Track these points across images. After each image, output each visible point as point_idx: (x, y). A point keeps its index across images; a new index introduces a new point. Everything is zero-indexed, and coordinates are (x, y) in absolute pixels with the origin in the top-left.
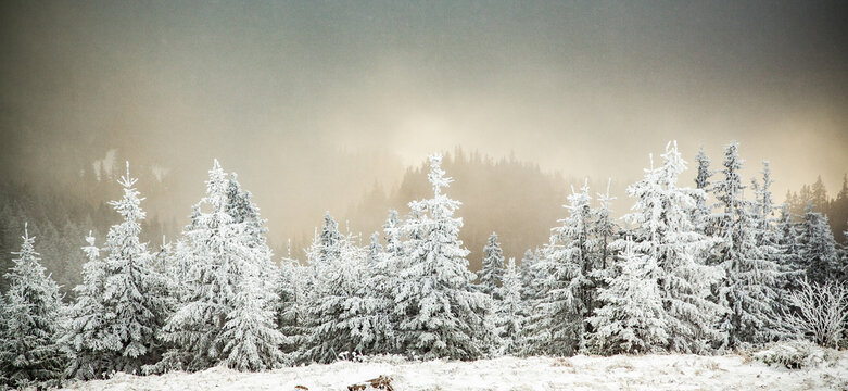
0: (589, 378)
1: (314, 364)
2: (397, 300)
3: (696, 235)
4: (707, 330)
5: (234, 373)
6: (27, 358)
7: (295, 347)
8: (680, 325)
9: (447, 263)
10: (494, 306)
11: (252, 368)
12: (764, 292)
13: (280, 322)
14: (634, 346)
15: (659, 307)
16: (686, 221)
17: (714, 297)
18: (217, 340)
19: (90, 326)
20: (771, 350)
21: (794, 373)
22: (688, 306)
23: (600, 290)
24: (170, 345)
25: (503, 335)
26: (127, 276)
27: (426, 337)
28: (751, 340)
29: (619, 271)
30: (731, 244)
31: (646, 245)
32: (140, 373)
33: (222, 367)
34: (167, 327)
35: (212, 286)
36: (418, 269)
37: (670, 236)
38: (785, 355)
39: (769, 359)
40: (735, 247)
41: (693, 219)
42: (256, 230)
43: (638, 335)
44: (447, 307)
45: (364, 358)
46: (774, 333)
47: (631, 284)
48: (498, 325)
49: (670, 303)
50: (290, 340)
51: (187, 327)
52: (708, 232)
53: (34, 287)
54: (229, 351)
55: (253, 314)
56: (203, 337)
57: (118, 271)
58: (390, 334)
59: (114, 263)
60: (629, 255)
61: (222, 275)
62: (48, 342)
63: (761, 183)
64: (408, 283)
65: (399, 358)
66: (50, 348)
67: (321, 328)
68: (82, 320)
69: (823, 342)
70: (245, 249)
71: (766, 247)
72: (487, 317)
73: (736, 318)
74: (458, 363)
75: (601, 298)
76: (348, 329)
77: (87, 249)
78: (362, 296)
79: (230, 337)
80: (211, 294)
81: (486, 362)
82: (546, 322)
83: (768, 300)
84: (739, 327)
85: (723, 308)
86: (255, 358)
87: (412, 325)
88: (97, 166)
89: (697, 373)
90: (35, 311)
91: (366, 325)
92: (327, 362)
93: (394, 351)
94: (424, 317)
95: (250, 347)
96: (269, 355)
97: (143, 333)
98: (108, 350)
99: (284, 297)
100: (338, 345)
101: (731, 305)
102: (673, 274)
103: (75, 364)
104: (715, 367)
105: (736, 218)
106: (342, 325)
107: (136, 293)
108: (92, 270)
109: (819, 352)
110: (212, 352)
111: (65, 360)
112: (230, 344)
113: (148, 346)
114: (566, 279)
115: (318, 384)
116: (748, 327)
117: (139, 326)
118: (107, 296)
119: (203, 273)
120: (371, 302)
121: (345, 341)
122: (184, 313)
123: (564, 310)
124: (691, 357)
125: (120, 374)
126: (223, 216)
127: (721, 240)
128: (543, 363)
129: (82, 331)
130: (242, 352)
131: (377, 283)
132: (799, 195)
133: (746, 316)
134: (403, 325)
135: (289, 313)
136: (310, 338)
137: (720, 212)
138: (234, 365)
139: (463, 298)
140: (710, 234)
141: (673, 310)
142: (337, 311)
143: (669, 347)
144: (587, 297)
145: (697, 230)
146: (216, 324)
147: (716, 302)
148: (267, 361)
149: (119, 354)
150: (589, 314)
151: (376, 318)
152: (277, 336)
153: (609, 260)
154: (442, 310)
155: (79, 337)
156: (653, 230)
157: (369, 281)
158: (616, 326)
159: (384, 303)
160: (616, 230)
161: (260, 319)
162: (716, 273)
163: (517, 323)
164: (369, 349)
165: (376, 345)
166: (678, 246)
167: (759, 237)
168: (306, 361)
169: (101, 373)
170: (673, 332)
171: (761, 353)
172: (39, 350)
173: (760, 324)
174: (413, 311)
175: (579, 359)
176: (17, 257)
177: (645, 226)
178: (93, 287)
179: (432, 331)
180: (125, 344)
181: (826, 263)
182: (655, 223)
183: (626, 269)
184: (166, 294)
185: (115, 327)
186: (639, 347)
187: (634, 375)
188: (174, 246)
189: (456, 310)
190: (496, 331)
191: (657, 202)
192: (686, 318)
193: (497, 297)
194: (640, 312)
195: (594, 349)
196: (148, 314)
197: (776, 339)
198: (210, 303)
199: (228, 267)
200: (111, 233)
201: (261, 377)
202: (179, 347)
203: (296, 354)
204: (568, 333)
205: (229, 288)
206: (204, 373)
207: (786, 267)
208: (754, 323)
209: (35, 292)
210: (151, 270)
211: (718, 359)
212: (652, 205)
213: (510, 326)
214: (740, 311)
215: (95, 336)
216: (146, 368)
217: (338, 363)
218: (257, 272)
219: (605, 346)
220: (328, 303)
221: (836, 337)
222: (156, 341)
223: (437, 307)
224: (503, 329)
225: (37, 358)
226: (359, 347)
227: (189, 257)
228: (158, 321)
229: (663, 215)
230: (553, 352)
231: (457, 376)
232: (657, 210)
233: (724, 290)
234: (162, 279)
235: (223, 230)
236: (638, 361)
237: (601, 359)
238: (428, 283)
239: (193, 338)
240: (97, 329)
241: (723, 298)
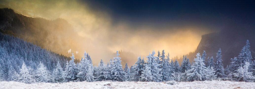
0: (140, 85)
1: (99, 81)
2: (111, 72)
3: (157, 64)
4: (159, 78)
5: (87, 82)
6: (58, 79)
7: (96, 78)
8: (154, 77)
9: (119, 67)
10: (126, 74)
11: (90, 81)
12: (168, 73)
13: (94, 75)
14: (147, 80)
15: (151, 74)
16: (156, 61)
18: (85, 77)
19: (67, 74)
20: (168, 82)
21: (172, 85)
22: (156, 74)
23: (142, 72)
24: (78, 78)
25: (127, 78)
26: (72, 67)
27: (115, 78)
28: (165, 80)
29: (145, 69)
30: (163, 65)
31: (149, 65)
32: (74, 82)
33: (85, 81)
34: (78, 75)
35: (84, 69)
36: (114, 68)
37: (153, 64)
38: (171, 82)
39: (168, 83)
40: (163, 66)
41: (157, 61)
42: (91, 61)
43: (148, 79)
44: (119, 74)
45: (106, 81)
46: (169, 79)
47: (147, 71)
48: (126, 76)
49: (153, 74)
50: (95, 77)
51: (81, 75)
52: (159, 63)
53: (59, 68)
54: (87, 79)
55: (90, 73)
56: (83, 77)
57: (71, 67)
58: (110, 77)
59: (70, 65)
60: (147, 66)
61: (86, 68)
62: (61, 76)
63: (168, 56)
64: (113, 70)
65: (111, 81)
66: (61, 77)
67: (100, 76)
68: (66, 73)
69: (177, 81)
70: (89, 64)
71: (168, 66)
72: (125, 75)
73: (163, 77)
74: (120, 82)
75: (142, 73)
76: (104, 76)
77: (67, 63)
78: (106, 71)
79: (87, 77)
80: (84, 70)
81: (124, 82)
82: (134, 76)
83: (168, 74)
84: (164, 78)
85: (161, 75)
86: (90, 80)
87: (113, 76)
88: (68, 51)
89: (157, 85)
90: (59, 72)
91: (107, 76)
92: (101, 81)
93: (111, 80)
94: (115, 75)
95: (90, 78)
96: (92, 80)
97: (74, 76)
98: (69, 78)
99: (95, 71)
100: (102, 78)
101: (163, 75)
102: (153, 70)
103: (65, 80)
104: (160, 84)
105: (164, 61)
106: (103, 76)
107: (73, 70)
108: (67, 66)
109: (176, 82)
110: (84, 79)
111: (63, 79)
112: (87, 78)
113: (75, 78)
114: (137, 70)
115: (99, 84)
116: (165, 78)
117: (74, 75)
118: (69, 70)
119: (83, 67)
120: (107, 72)
121: (104, 78)
122: (80, 73)
123: (137, 74)
124: (156, 82)
125: (71, 81)
126: (86, 59)
127: (161, 65)
128: (133, 83)
129: (66, 75)
130: (88, 79)
131: (108, 70)
132: (174, 58)
133: (165, 76)
134: (112, 76)
135: (95, 73)
136: (98, 77)
137: (161, 60)
138: (87, 81)
139: (121, 72)
140: (160, 64)
141: (153, 75)
142: (102, 74)
143: (152, 81)
144: (140, 73)
145: (158, 63)
146: (85, 74)
147: (160, 74)
148: (92, 81)
149: (71, 79)
150: (140, 75)
151: (108, 75)
152: (93, 77)
153: (144, 67)
154: (118, 74)
155: (65, 76)
156: (150, 63)
157: (107, 69)
158: (144, 77)
159: (109, 73)
160: (145, 63)
161: (91, 74)
162: (161, 70)
163: (129, 76)
164: (107, 79)
165: (108, 79)
166: (154, 65)
167: (167, 64)
168: (98, 81)
169: (68, 81)
170: (153, 78)
171: (167, 82)
172: (60, 78)
173: (167, 78)
174: (114, 74)
175: (139, 82)
176: (57, 64)
177: (149, 62)
178: (67, 69)
179: (116, 77)
180: (72, 77)
181: (178, 69)
182: (150, 62)
183: (146, 69)
184: (78, 70)
185: (70, 75)
186: (148, 81)
187: (147, 85)
188: (79, 64)
189: (120, 74)
190: (126, 77)
191: (151, 58)
192: (155, 76)
193: (127, 72)
194: (148, 75)
195: (141, 81)
196: (75, 73)
197: (170, 80)
198: (84, 72)
199: (86, 66)
200: (70, 61)
201: (91, 83)
202: (79, 78)
203: (96, 80)
204: (137, 78)
205: (86, 70)
206: (83, 82)
207: (171, 69)
208: (166, 78)
209: (59, 69)
210: (75, 67)
211: (161, 83)
213: (128, 77)
214: (164, 76)
215: (67, 76)
216: (75, 81)
217: (102, 81)
218: (91, 67)
219: (143, 80)
220: (101, 72)
221: (179, 80)
222: (76, 77)
223: (117, 74)
224: (127, 77)
225: (59, 79)
226: (106, 79)
227: (81, 65)
228: (76, 74)
229: (152, 61)
230: (135, 81)
231: (120, 84)
232: (151, 60)
233: (162, 72)
234: (77, 68)
235: (86, 61)
236: (148, 83)
237: (142, 82)
238: (116, 70)
239: (81, 77)
240: (68, 75)
241: (161, 74)
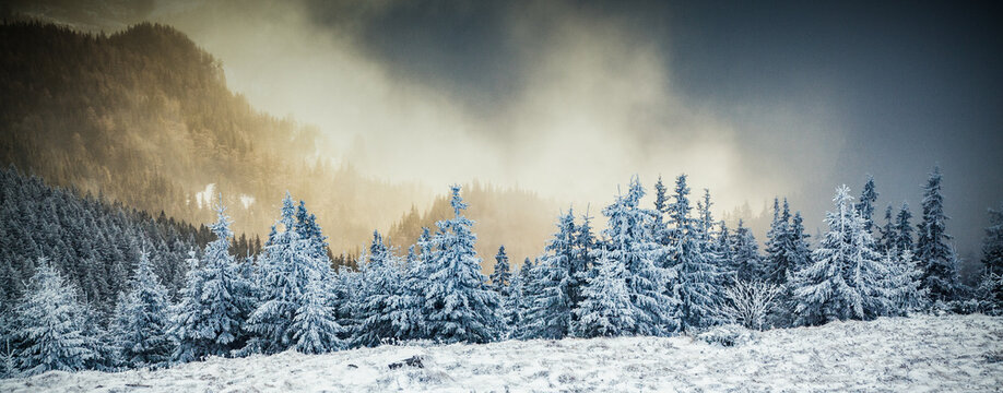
0: (574, 356)
1: (363, 348)
2: (427, 297)
3: (654, 245)
4: (664, 317)
5: (301, 356)
6: (143, 346)
7: (349, 335)
8: (642, 313)
9: (465, 268)
10: (502, 301)
11: (315, 351)
12: (707, 287)
13: (337, 315)
14: (608, 331)
15: (627, 300)
16: (647, 233)
17: (669, 292)
18: (289, 330)
19: (191, 320)
20: (710, 334)
21: (729, 349)
22: (649, 299)
23: (582, 287)
24: (253, 334)
25: (509, 323)
26: (220, 281)
27: (449, 326)
28: (697, 325)
29: (597, 273)
30: (681, 252)
31: (617, 253)
32: (228, 356)
33: (292, 350)
34: (250, 320)
35: (285, 288)
36: (443, 273)
37: (635, 246)
38: (721, 335)
39: (710, 338)
40: (684, 254)
41: (653, 232)
42: (319, 244)
43: (611, 322)
44: (466, 303)
45: (402, 342)
46: (714, 319)
47: (606, 283)
48: (505, 316)
49: (635, 297)
50: (345, 329)
51: (265, 321)
52: (665, 242)
53: (149, 290)
54: (298, 338)
55: (316, 305)
56: (278, 328)
57: (213, 277)
58: (422, 323)
59: (209, 271)
60: (605, 260)
61: (292, 279)
62: (159, 333)
63: (704, 205)
64: (436, 285)
65: (428, 342)
66: (161, 338)
67: (369, 320)
68: (185, 315)
69: (750, 325)
70: (309, 259)
71: (708, 254)
72: (497, 310)
73: (686, 308)
74: (474, 345)
75: (583, 294)
76: (390, 320)
77: (189, 261)
78: (400, 295)
79: (298, 328)
80: (284, 294)
81: (496, 344)
82: (542, 313)
83: (710, 294)
84: (688, 315)
85: (675, 301)
86: (318, 344)
87: (439, 316)
88: (199, 196)
89: (656, 350)
90: (150, 309)
91: (404, 316)
92: (374, 346)
93: (426, 337)
94: (448, 310)
95: (314, 334)
96: (328, 342)
97: (232, 325)
98: (205, 339)
99: (340, 295)
100: (382, 332)
101: (682, 299)
102: (637, 275)
103: (179, 350)
104: (670, 346)
105: (685, 231)
106: (385, 317)
107: (227, 294)
108: (192, 277)
109: (746, 333)
110: (285, 340)
111: (173, 347)
112: (298, 333)
113: (235, 335)
114: (557, 279)
115: (366, 363)
116: (695, 315)
117: (228, 320)
118: (204, 297)
119: (278, 278)
120: (407, 299)
121: (388, 329)
122: (263, 309)
123: (556, 302)
124: (651, 339)
125: (213, 357)
126: (294, 234)
127: (673, 248)
128: (539, 346)
129: (185, 324)
130: (308, 339)
131: (412, 284)
132: (731, 214)
133: (694, 306)
134: (432, 316)
135: (345, 307)
136: (360, 328)
137: (673, 227)
138: (301, 349)
139: (478, 294)
140: (666, 244)
141: (638, 303)
142: (381, 306)
143: (634, 331)
144: (573, 293)
145: (657, 241)
146: (287, 317)
147: (670, 296)
148: (327, 345)
149: (213, 341)
150: (574, 307)
151: (411, 311)
152: (334, 325)
153: (590, 265)
154: (462, 305)
155: (182, 329)
156: (622, 241)
157: (406, 283)
158: (594, 315)
159: (418, 300)
160: (594, 242)
161: (321, 313)
162: (671, 273)
163: (520, 313)
164: (406, 335)
165: (411, 333)
166: (641, 253)
167: (702, 246)
168: (357, 345)
169: (199, 357)
170: (639, 319)
171: (704, 335)
172: (153, 339)
173: (704, 312)
174: (440, 305)
175: (567, 341)
176: (136, 267)
177: (616, 239)
178: (193, 290)
179: (455, 321)
180: (218, 334)
181: (752, 265)
182: (622, 237)
183: (602, 271)
184: (250, 295)
185: (210, 321)
186: (612, 332)
187: (609, 353)
188: (255, 260)
189: (473, 304)
190: (504, 320)
191: (624, 219)
192: (647, 308)
193: (505, 293)
194: (613, 304)
195: (578, 334)
196: (235, 310)
197: (716, 323)
198: (283, 301)
199: (297, 273)
200: (208, 248)
201: (321, 358)
202: (259, 335)
203: (349, 340)
204: (559, 321)
205: (297, 289)
206: (278, 355)
207: (724, 268)
208: (699, 311)
209: (149, 295)
210: (239, 276)
211: (673, 340)
212: (621, 223)
213: (515, 316)
214: (689, 302)
215: (195, 328)
216: (234, 352)
217: (382, 347)
218: (319, 277)
219: (587, 331)
220: (375, 300)
221: (760, 322)
222: (242, 331)
223: (456, 303)
224: (509, 318)
225: (151, 345)
226: (398, 334)
227: (267, 266)
228: (243, 316)
229: (629, 230)
230: (547, 336)
231: (473, 356)
232: (625, 227)
233: (677, 286)
234: (247, 283)
235: (293, 244)
236: (611, 342)
237: (583, 341)
238: (451, 284)
239: (270, 328)
240: (196, 323)
241: (676, 293)
